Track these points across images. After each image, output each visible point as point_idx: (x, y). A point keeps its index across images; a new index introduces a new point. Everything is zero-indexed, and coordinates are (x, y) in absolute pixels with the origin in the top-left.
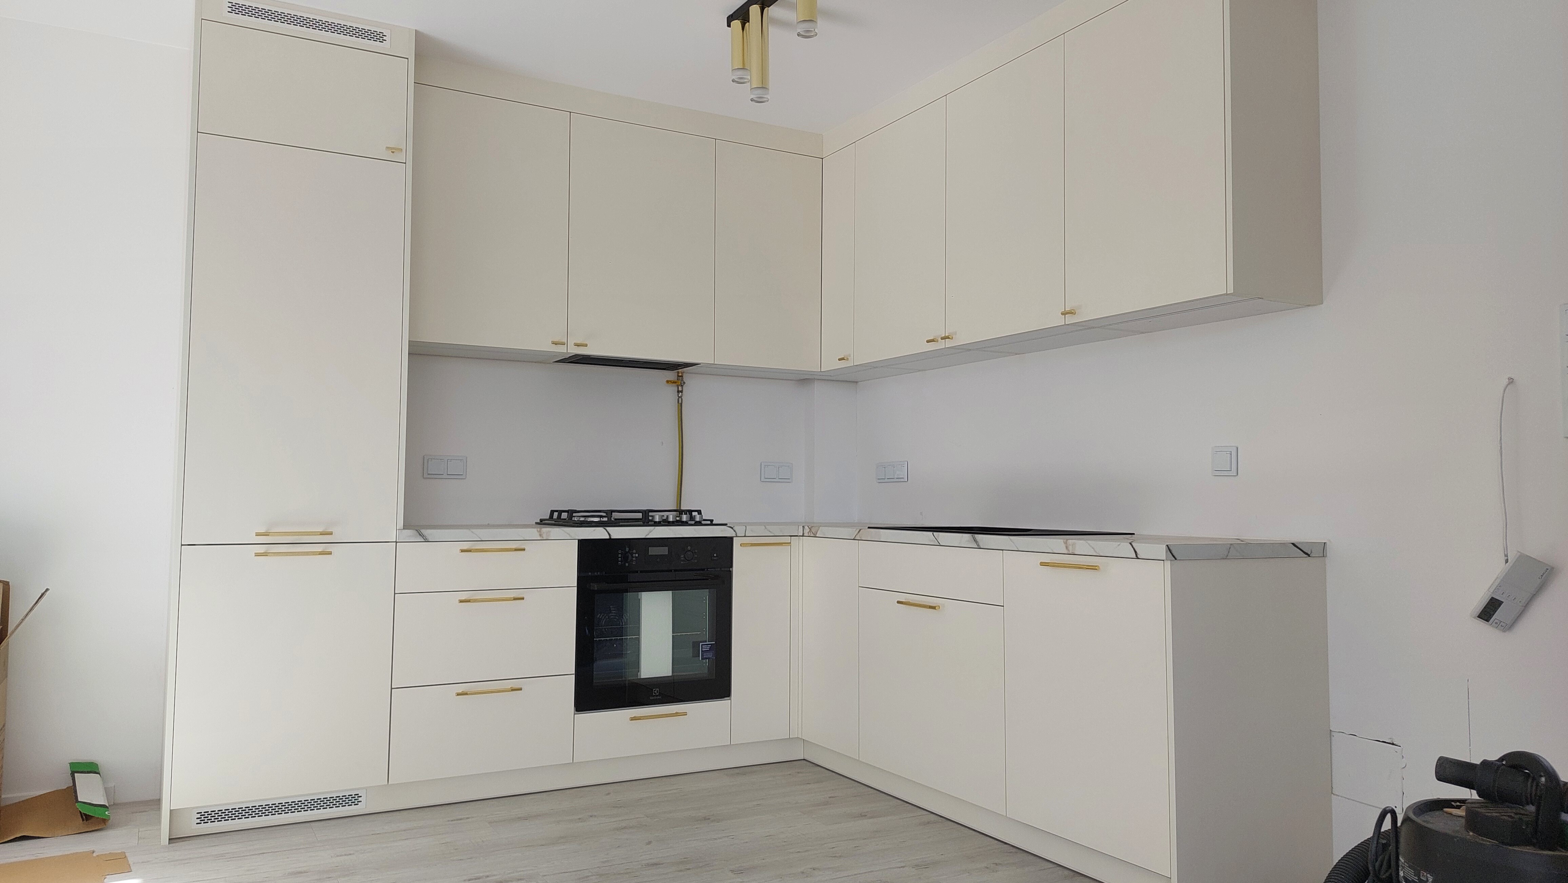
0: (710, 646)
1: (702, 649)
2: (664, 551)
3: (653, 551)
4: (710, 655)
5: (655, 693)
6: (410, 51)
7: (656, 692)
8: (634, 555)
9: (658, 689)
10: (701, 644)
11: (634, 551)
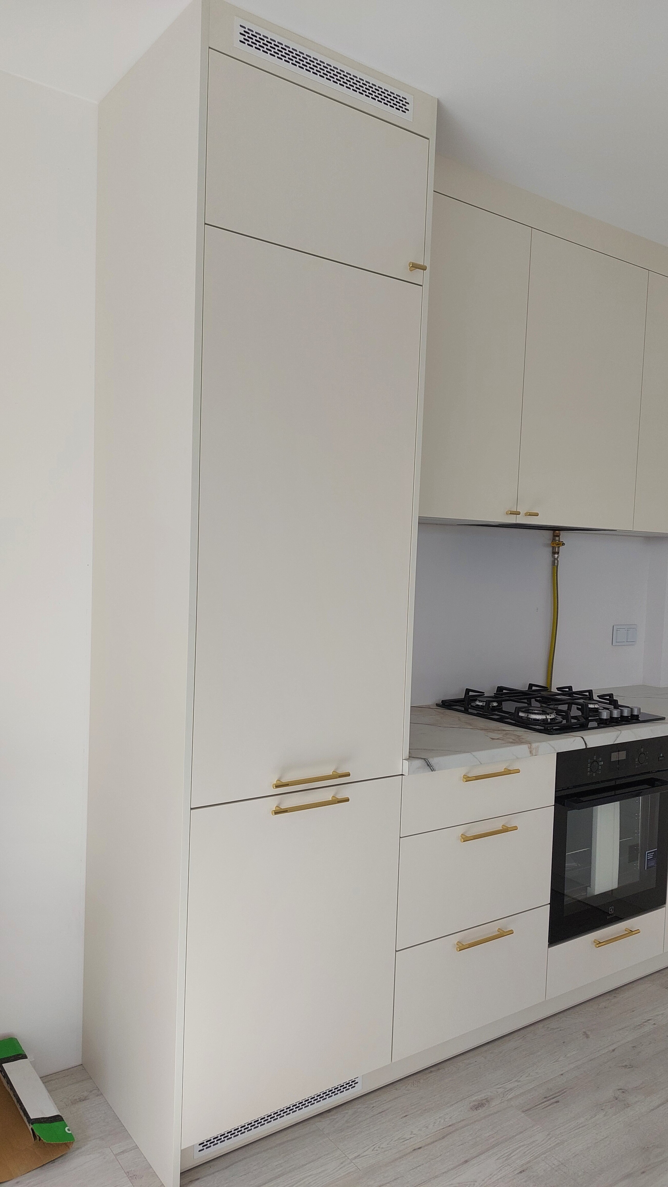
0: (652, 855)
1: (647, 858)
2: (623, 755)
3: (614, 757)
4: (653, 863)
5: (611, 912)
6: (430, 129)
7: (611, 910)
8: (600, 763)
9: (613, 907)
10: (647, 852)
11: (600, 759)
